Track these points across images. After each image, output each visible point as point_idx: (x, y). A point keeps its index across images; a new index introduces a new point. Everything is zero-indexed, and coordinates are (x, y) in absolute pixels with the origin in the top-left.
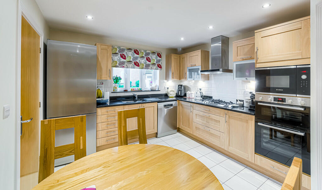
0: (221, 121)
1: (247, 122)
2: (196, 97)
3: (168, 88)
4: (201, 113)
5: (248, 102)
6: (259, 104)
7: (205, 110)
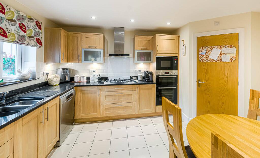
0: (133, 95)
1: (151, 89)
2: (93, 79)
3: (47, 74)
4: (113, 93)
5: (141, 77)
6: (159, 77)
7: (117, 89)
